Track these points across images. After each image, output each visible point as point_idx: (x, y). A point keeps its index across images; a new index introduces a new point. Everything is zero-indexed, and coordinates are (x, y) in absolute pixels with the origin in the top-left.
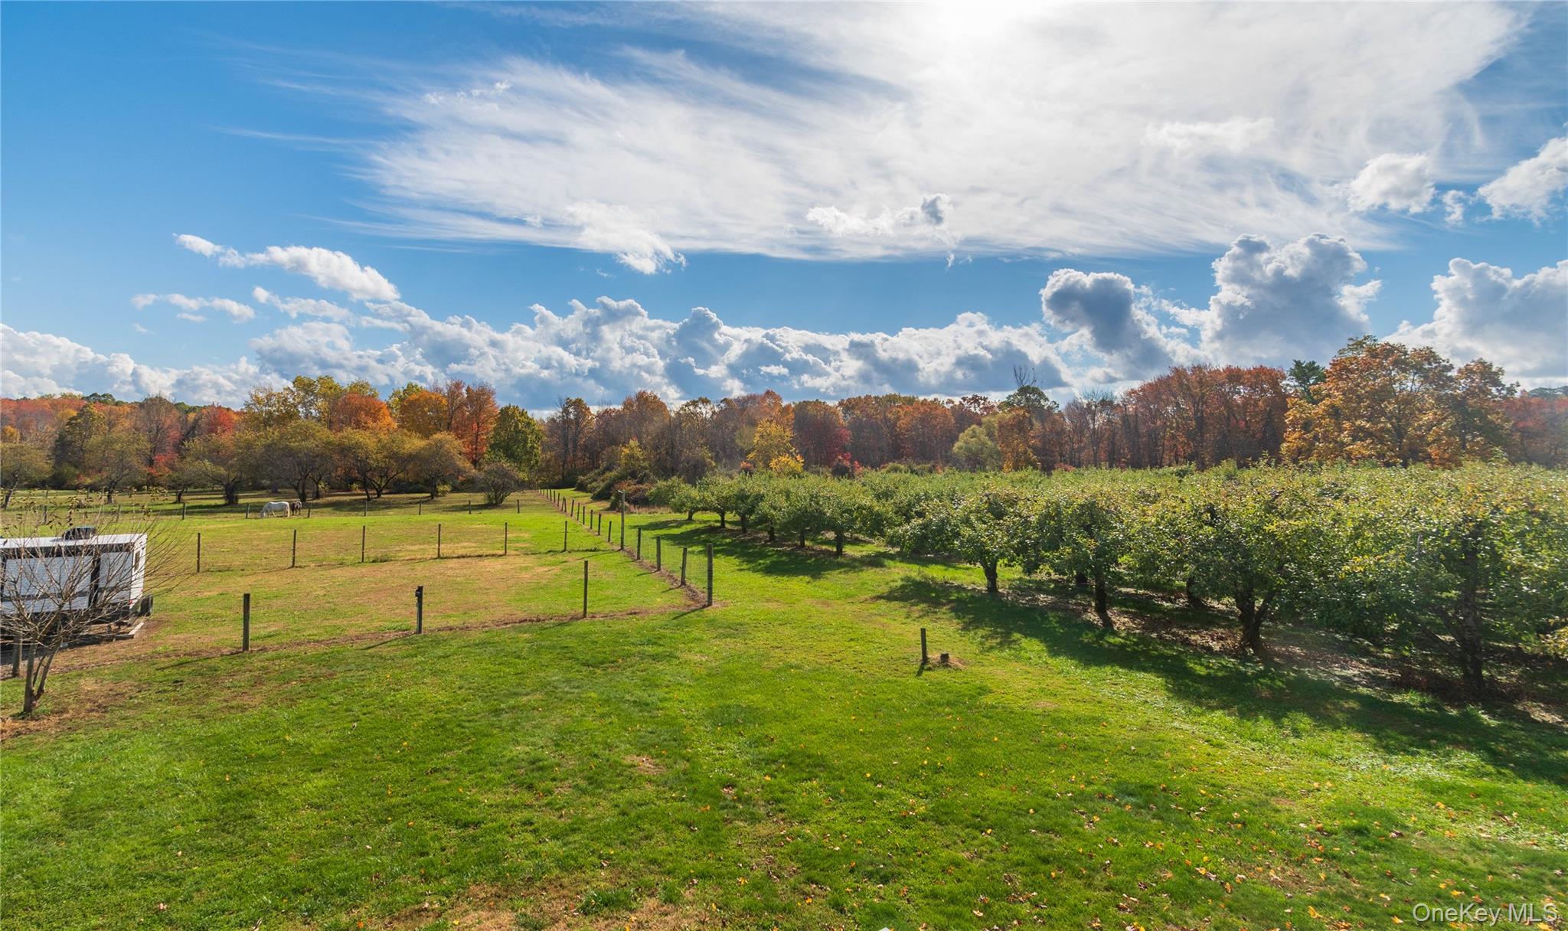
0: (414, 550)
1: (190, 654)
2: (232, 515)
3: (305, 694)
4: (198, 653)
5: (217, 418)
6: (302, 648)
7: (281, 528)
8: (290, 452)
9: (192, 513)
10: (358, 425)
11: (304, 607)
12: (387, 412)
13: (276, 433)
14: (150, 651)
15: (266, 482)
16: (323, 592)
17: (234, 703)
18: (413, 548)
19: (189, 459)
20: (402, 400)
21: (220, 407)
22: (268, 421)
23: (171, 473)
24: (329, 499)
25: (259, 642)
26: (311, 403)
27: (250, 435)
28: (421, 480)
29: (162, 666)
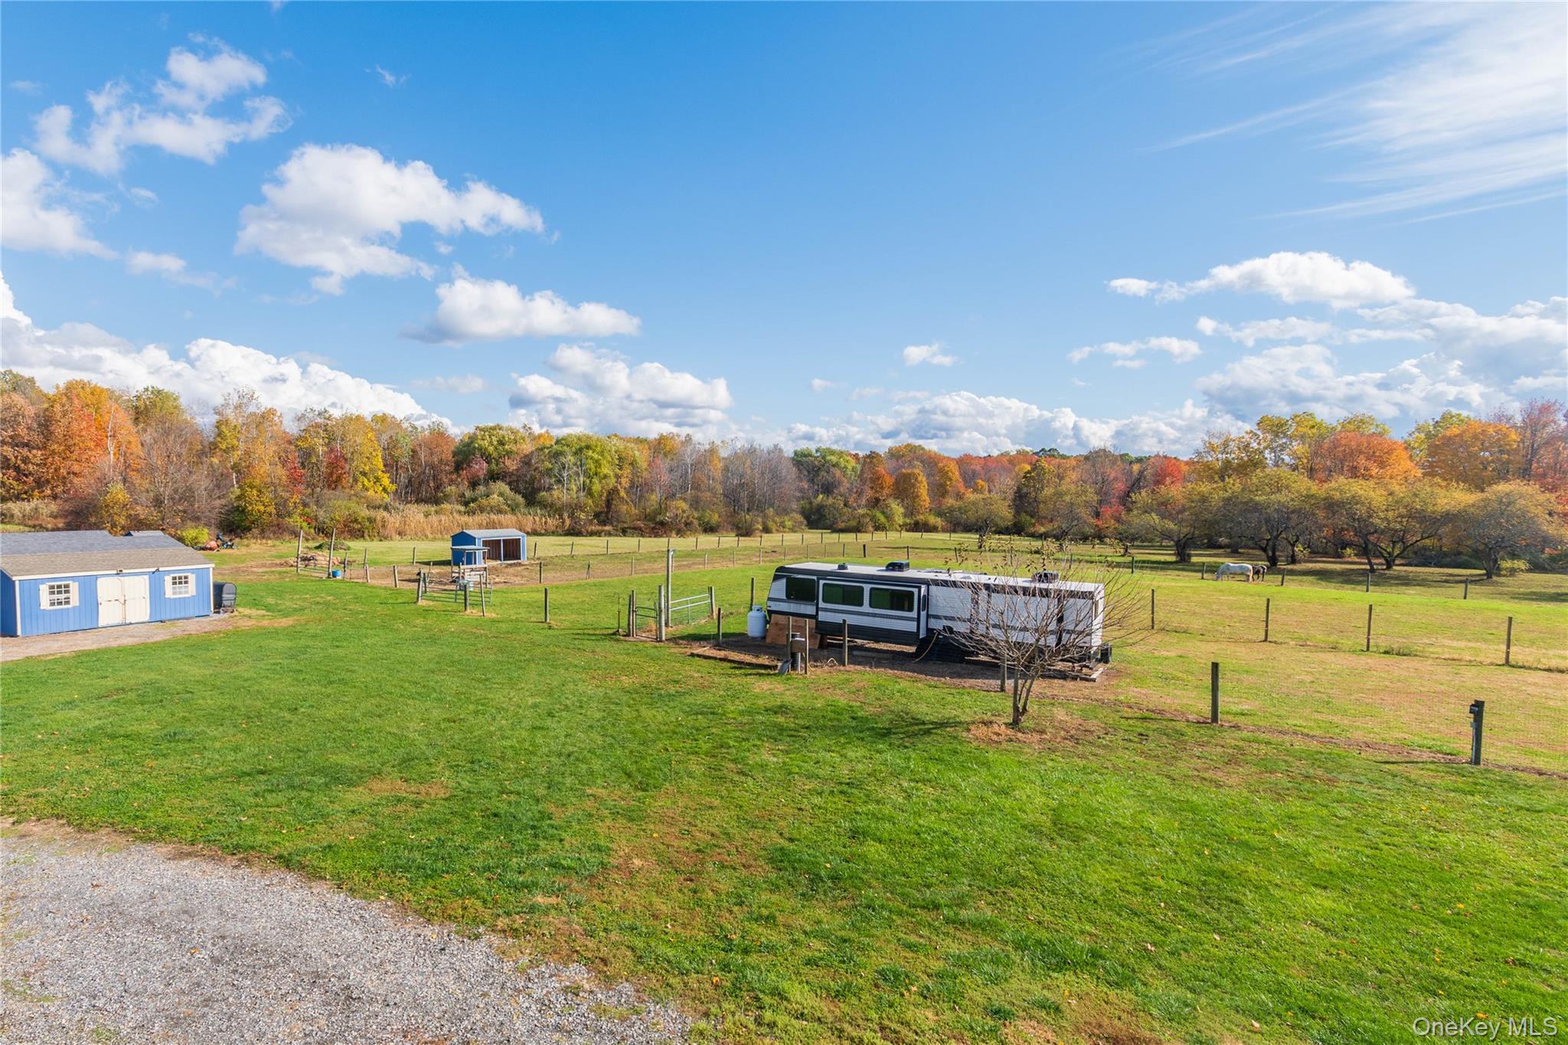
0: (1461, 648)
1: (1153, 711)
2: (1185, 573)
3: (1295, 792)
4: (1161, 712)
5: (1163, 470)
6: (1287, 738)
7: (1246, 594)
8: (1256, 508)
9: (1142, 568)
10: (1354, 473)
11: (1286, 691)
12: (1405, 455)
13: (1237, 485)
14: (1112, 698)
15: (1223, 540)
16: (1309, 678)
17: (1206, 775)
18: (1455, 644)
19: (1135, 512)
20: (1428, 435)
21: (1165, 457)
22: (1225, 471)
23: (1117, 525)
24: (1310, 565)
25: (1230, 717)
26: (1283, 448)
27: (1205, 488)
28: (1464, 550)
29: (1126, 715)
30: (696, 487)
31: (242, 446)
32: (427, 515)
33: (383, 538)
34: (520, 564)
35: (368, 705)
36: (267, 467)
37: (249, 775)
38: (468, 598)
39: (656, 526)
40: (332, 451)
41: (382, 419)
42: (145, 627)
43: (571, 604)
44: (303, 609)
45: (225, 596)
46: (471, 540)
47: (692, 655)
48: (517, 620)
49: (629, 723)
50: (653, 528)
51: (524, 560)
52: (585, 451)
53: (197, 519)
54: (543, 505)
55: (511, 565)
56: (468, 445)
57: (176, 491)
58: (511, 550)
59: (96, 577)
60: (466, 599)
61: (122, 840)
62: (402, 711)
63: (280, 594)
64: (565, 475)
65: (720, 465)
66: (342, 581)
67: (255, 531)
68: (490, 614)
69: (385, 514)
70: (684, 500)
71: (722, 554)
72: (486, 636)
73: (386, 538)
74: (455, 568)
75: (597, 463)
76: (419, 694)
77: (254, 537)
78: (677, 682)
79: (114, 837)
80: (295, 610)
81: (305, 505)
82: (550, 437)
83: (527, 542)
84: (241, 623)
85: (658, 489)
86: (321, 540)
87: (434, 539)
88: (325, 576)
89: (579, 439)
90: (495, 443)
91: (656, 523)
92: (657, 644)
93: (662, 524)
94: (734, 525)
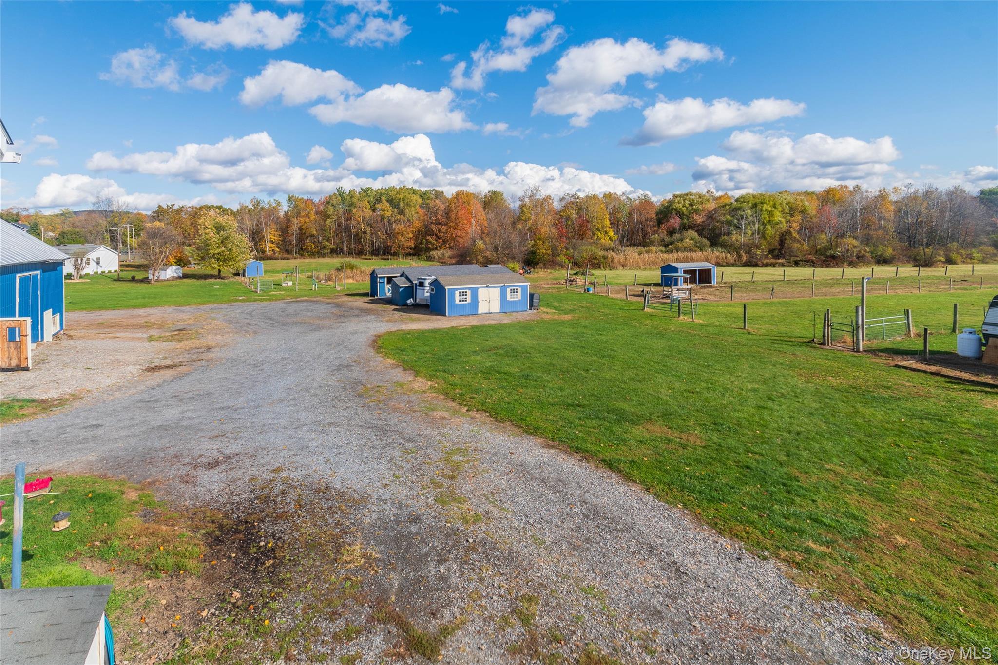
30: (867, 226)
31: (533, 217)
32: (640, 254)
33: (612, 268)
34: (711, 287)
35: (630, 373)
36: (547, 229)
37: (572, 406)
38: (681, 309)
39: (828, 259)
40: (580, 217)
41: (608, 196)
42: (498, 316)
43: (762, 317)
44: (574, 310)
45: (534, 300)
46: (676, 270)
47: (897, 366)
48: (720, 326)
49: (848, 415)
50: (824, 261)
51: (714, 283)
52: (760, 206)
53: (513, 258)
54: (724, 245)
55: (704, 287)
56: (668, 207)
57: (504, 244)
58: (704, 277)
59: (478, 288)
60: (679, 309)
61: (517, 430)
62: (654, 381)
63: (560, 301)
64: (743, 223)
65: (892, 208)
66: (593, 294)
67: (541, 264)
68: (698, 321)
69: (613, 253)
70: (855, 238)
71: (903, 282)
72: (699, 335)
73: (614, 269)
74: (666, 289)
75: (771, 214)
76: (662, 370)
77: (541, 268)
78: (889, 388)
79: (513, 428)
80: (570, 310)
81: (567, 249)
82: (730, 198)
83: (716, 271)
84: (543, 316)
85: (828, 229)
86: (577, 270)
87: (645, 269)
88: (582, 291)
89: (754, 197)
90: (687, 205)
91: (827, 257)
92: (856, 354)
93: (833, 257)
94: (910, 257)
